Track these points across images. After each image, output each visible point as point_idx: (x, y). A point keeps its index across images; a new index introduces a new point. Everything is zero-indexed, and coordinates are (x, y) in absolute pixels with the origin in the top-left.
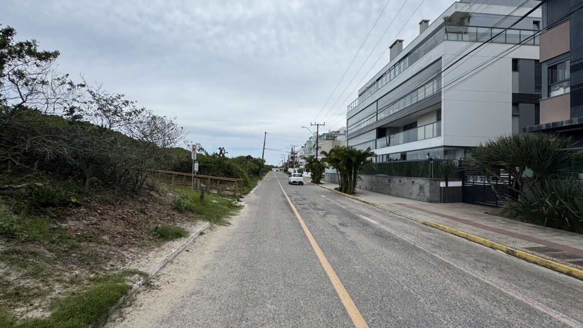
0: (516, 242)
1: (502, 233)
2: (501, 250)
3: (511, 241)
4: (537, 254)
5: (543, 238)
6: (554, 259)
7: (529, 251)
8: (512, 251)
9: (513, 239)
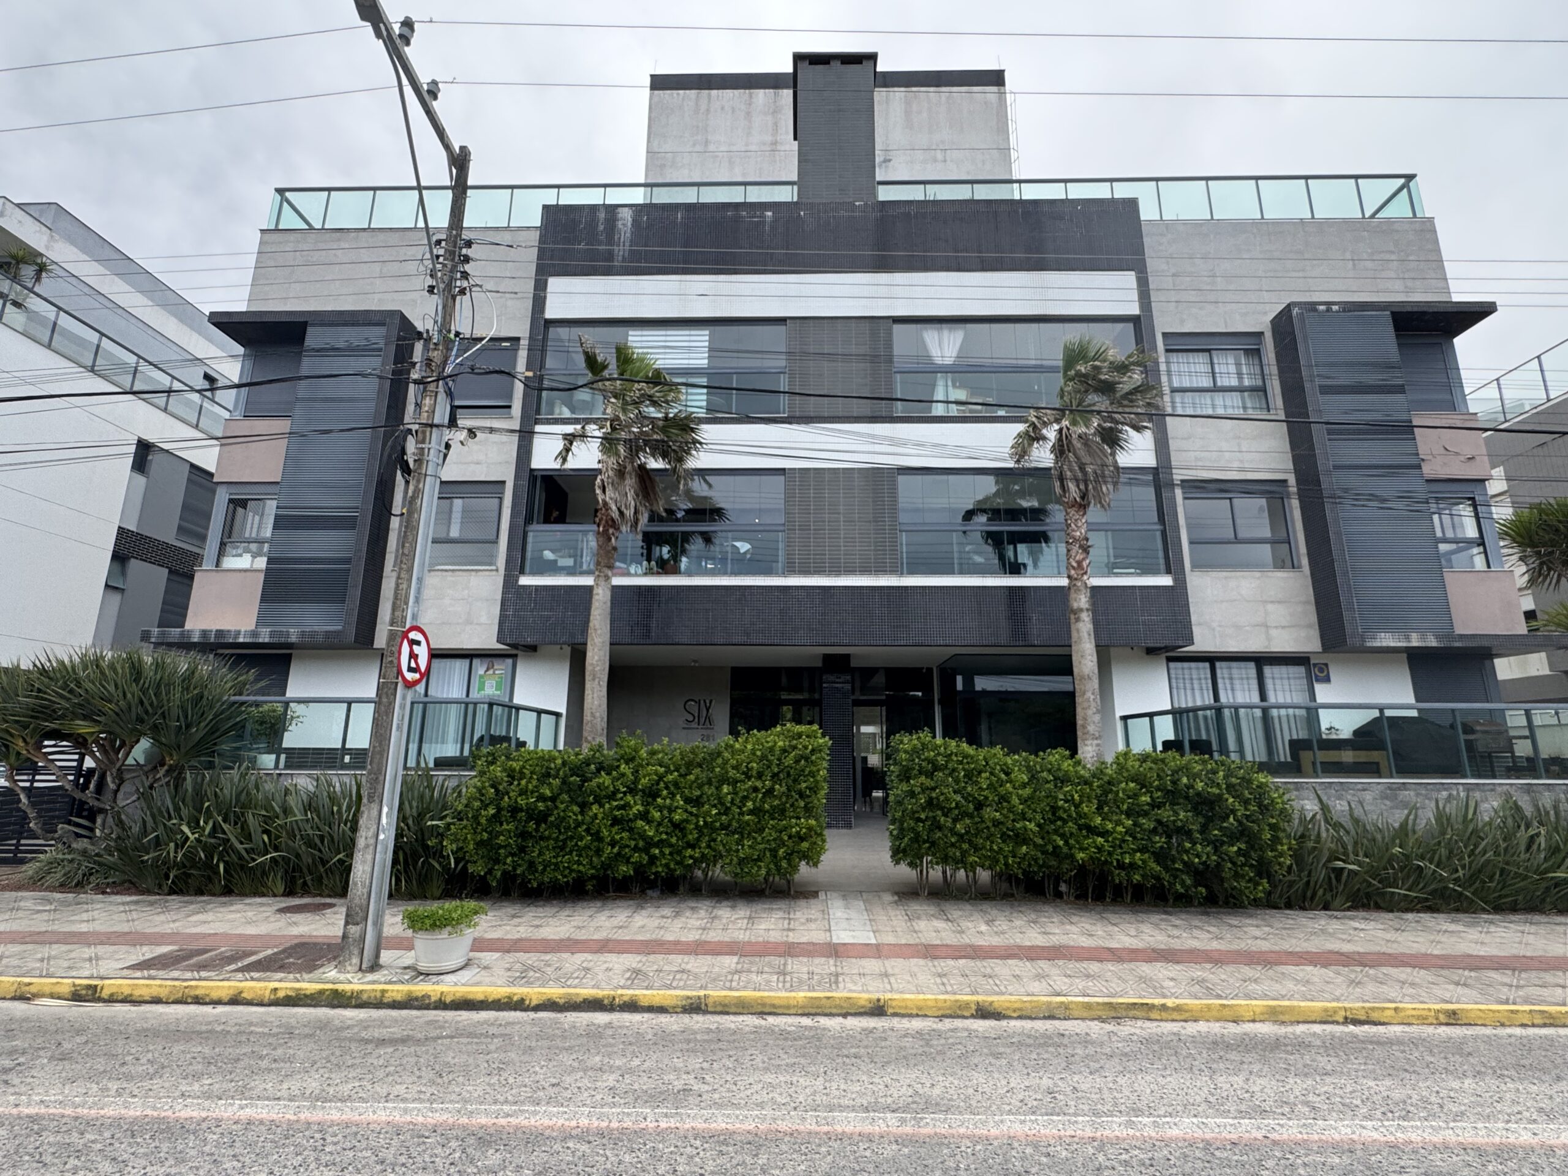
0: (97, 958)
1: (51, 943)
2: (52, 996)
3: (85, 960)
4: (161, 973)
5: (166, 926)
6: (203, 974)
7: (138, 974)
8: (89, 987)
9: (88, 952)
